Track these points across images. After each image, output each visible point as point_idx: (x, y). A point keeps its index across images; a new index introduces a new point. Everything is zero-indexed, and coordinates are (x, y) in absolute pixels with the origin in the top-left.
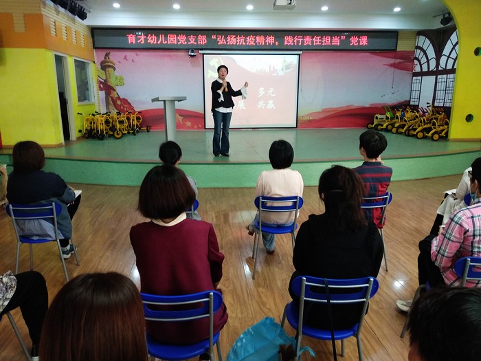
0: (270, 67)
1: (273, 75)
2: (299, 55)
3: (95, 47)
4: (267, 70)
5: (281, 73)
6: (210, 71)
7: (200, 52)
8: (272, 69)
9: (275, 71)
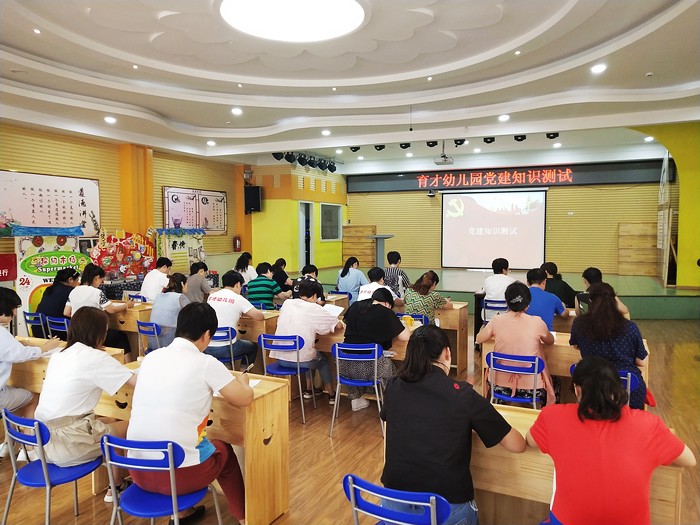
0: (512, 205)
1: (515, 214)
2: (546, 191)
3: (348, 192)
4: (510, 209)
5: (525, 213)
6: (448, 211)
7: (439, 192)
8: (515, 209)
9: (518, 210)
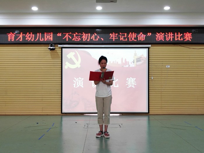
0: (122, 59)
1: (125, 66)
2: (149, 48)
4: (120, 62)
5: (132, 65)
6: (67, 63)
7: (59, 46)
8: (124, 62)
9: (126, 63)
